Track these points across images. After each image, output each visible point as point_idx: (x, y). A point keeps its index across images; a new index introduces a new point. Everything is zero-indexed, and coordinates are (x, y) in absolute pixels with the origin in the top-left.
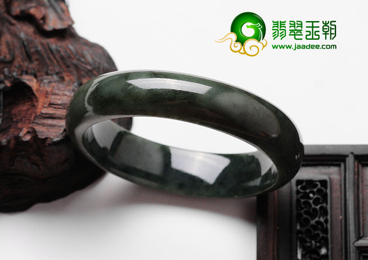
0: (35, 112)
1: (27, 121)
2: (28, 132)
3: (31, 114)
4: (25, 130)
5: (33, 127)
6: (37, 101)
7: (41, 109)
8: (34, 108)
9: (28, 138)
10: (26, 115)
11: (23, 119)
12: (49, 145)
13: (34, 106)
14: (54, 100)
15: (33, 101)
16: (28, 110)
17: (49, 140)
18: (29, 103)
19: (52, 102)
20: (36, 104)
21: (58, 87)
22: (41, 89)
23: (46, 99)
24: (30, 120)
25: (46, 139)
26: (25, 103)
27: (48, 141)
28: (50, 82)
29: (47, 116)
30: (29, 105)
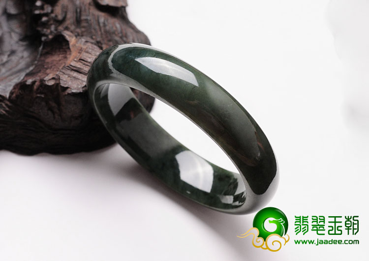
0: (65, 63)
1: (55, 69)
2: (53, 78)
3: (62, 64)
4: (51, 76)
5: (59, 75)
6: (70, 54)
7: (71, 61)
8: (65, 59)
9: (51, 83)
10: (57, 64)
11: (53, 67)
12: (69, 94)
13: (66, 58)
14: (85, 57)
15: (66, 54)
16: (60, 60)
17: (69, 89)
18: (63, 55)
19: (82, 58)
20: (68, 56)
21: (92, 47)
22: (77, 45)
23: (79, 54)
24: (59, 68)
25: (67, 88)
26: (59, 55)
27: (69, 91)
28: (86, 42)
29: (75, 68)
30: (62, 57)
